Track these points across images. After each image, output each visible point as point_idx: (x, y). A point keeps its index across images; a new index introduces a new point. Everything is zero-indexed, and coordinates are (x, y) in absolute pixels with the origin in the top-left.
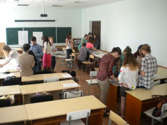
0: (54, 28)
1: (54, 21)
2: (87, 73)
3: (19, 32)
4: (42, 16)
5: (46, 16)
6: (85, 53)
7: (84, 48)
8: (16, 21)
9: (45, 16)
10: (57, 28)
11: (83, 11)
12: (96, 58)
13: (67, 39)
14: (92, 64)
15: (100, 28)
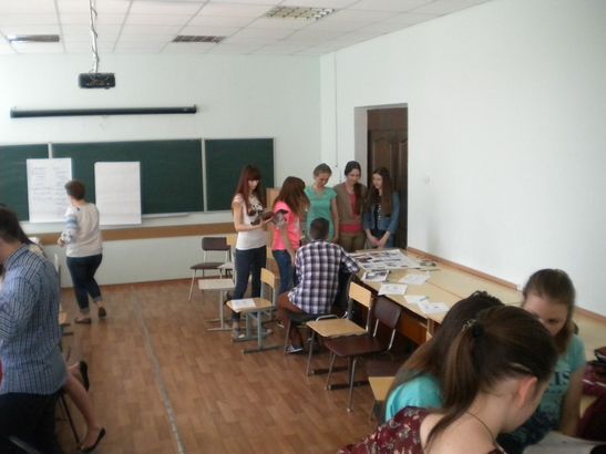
0: (193, 145)
1: (192, 111)
2: (334, 387)
3: (33, 165)
4: (88, 81)
5: (107, 81)
6: (329, 270)
7: (319, 247)
8: (17, 115)
9: (106, 86)
10: (208, 142)
11: (326, 61)
12: (380, 301)
13: (237, 199)
14: (364, 335)
15: (405, 140)
